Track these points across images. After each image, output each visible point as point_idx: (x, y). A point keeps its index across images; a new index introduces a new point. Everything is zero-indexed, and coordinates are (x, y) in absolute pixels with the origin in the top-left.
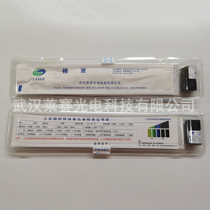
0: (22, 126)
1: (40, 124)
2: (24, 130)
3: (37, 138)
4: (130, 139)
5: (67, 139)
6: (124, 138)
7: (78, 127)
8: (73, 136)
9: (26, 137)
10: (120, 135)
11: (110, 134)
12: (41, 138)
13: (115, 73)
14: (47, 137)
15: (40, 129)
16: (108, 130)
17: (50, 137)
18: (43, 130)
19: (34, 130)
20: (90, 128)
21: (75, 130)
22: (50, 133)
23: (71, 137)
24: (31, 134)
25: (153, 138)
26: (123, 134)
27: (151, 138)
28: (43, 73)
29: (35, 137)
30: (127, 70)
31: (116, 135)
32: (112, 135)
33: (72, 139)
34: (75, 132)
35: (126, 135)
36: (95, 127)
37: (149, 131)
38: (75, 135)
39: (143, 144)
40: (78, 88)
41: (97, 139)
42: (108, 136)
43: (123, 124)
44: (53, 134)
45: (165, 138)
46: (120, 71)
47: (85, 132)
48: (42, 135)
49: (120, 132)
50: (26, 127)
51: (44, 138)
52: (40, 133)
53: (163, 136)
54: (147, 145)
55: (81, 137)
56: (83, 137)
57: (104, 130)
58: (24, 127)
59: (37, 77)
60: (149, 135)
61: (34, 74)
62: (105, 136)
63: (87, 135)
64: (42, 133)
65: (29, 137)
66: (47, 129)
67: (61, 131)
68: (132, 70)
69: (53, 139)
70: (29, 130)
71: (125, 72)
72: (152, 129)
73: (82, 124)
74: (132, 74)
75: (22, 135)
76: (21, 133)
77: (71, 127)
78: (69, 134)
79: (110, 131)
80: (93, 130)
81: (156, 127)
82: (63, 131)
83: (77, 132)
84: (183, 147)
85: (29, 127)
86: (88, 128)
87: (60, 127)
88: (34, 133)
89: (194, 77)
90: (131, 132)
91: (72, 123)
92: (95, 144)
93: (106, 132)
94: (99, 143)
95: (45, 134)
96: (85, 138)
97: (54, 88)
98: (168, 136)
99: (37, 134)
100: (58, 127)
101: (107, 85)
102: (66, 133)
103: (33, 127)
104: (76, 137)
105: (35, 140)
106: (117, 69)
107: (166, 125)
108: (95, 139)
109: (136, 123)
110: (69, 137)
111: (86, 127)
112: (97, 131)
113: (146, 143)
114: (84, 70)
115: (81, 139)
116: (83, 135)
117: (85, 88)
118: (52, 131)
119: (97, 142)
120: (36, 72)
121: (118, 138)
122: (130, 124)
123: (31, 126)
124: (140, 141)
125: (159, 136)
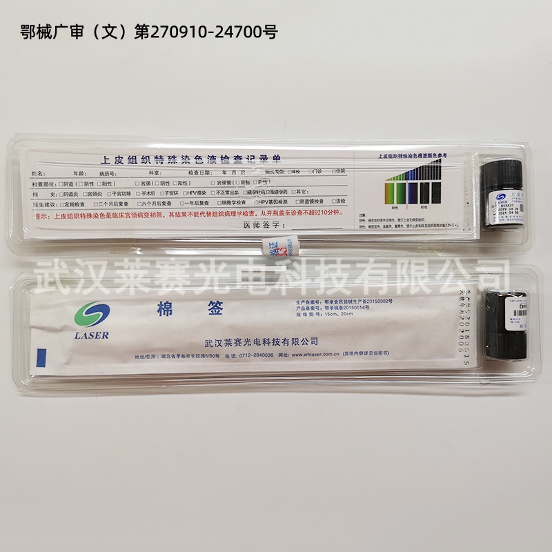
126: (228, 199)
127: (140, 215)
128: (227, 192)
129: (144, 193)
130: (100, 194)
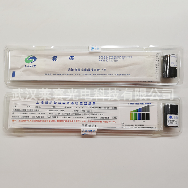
0: (17, 110)
1: (33, 107)
2: (19, 113)
3: (31, 121)
4: (114, 122)
5: (58, 121)
6: (108, 121)
7: (67, 111)
8: (63, 118)
9: (21, 120)
10: (105, 118)
11: (96, 117)
12: (35, 120)
13: (101, 61)
14: (40, 120)
15: (33, 112)
16: (94, 113)
17: (42, 119)
18: (36, 113)
19: (28, 113)
20: (79, 111)
21: (64, 113)
22: (42, 116)
23: (61, 120)
24: (25, 117)
25: (135, 120)
26: (108, 117)
27: (133, 121)
28: (34, 60)
29: (30, 119)
30: (113, 58)
31: (102, 118)
32: (98, 118)
33: (62, 121)
34: (65, 115)
35: (110, 118)
36: (82, 111)
37: (131, 114)
38: (65, 117)
39: (126, 126)
40: (67, 74)
41: (85, 121)
42: (94, 119)
43: (108, 108)
44: (45, 117)
45: (146, 120)
46: (106, 59)
47: (73, 115)
48: (36, 118)
49: (105, 115)
50: (21, 111)
51: (37, 121)
52: (33, 115)
53: (144, 119)
54: (129, 126)
55: (70, 120)
56: (72, 120)
57: (91, 113)
58: (19, 110)
59: (29, 64)
60: (132, 118)
61: (26, 61)
62: (91, 119)
63: (76, 117)
64: (36, 116)
65: (24, 119)
66: (40, 112)
67: (52, 114)
68: (117, 58)
69: (46, 121)
70: (23, 113)
71: (110, 60)
72: (134, 112)
73: (71, 107)
74: (117, 62)
75: (18, 118)
76: (17, 116)
77: (61, 111)
78: (59, 117)
79: (96, 114)
80: (82, 114)
81: (138, 110)
82: (54, 114)
83: (67, 115)
84: (161, 128)
85: (24, 110)
86: (76, 111)
87: (51, 110)
88: (28, 116)
89: (175, 65)
90: (115, 115)
91: (62, 107)
92: (83, 125)
93: (92, 115)
94: (86, 125)
95: (38, 117)
96: (74, 120)
97: (45, 74)
98: (148, 119)
99: (31, 117)
100: (49, 110)
101: (94, 72)
102: (57, 116)
103: (27, 110)
104: (66, 120)
105: (30, 122)
106: (103, 57)
107: (147, 108)
108: (83, 121)
109: (120, 107)
110: (60, 120)
111: (74, 111)
112: (84, 114)
113: (128, 125)
114: (72, 58)
115: (70, 121)
116: (72, 117)
117: (74, 75)
118: (44, 114)
119: (85, 124)
120: (28, 59)
121: (103, 120)
122: (114, 108)
123: (25, 109)
124: (123, 123)
125: (140, 119)
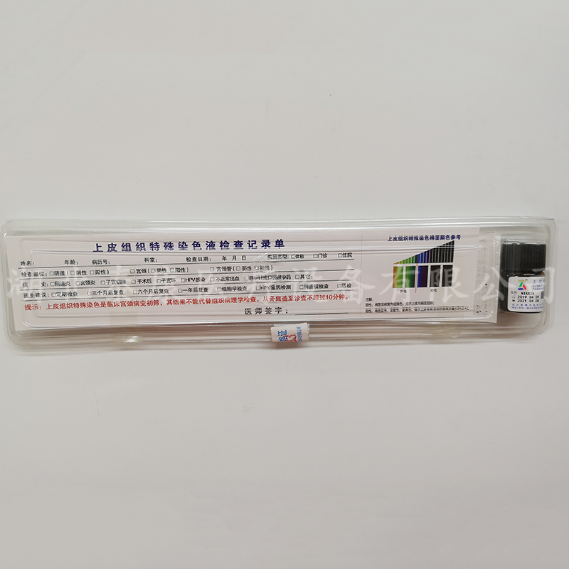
126: (228, 286)
127: (137, 303)
128: (227, 278)
129: (140, 281)
130: (93, 282)
